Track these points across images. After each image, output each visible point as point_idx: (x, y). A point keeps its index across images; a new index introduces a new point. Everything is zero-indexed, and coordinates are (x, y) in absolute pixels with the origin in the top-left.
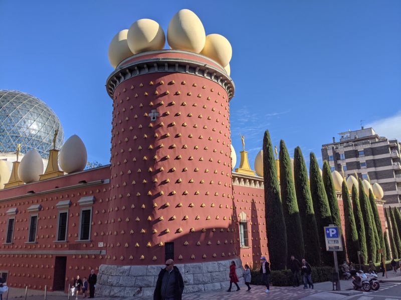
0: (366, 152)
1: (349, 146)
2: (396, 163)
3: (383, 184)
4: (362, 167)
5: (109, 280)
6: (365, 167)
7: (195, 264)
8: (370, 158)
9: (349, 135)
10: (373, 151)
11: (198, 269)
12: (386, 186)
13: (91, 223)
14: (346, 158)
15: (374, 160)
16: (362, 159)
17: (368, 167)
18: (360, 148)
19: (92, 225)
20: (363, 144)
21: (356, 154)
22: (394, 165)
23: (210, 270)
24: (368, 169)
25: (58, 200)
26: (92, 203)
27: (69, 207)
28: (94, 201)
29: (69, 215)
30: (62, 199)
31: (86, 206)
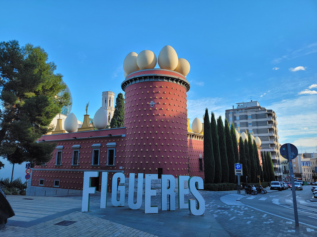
0: (253, 117)
1: (243, 112)
2: (270, 125)
3: (261, 136)
4: (249, 126)
6: (251, 126)
8: (255, 120)
9: (243, 104)
10: (257, 116)
12: (262, 139)
13: (115, 156)
14: (240, 119)
15: (257, 122)
16: (250, 121)
17: (253, 126)
18: (249, 114)
19: (115, 158)
20: (251, 111)
21: (246, 117)
22: (269, 125)
25: (92, 143)
26: (115, 146)
27: (100, 147)
28: (116, 145)
29: (100, 152)
30: (95, 143)
31: (111, 147)
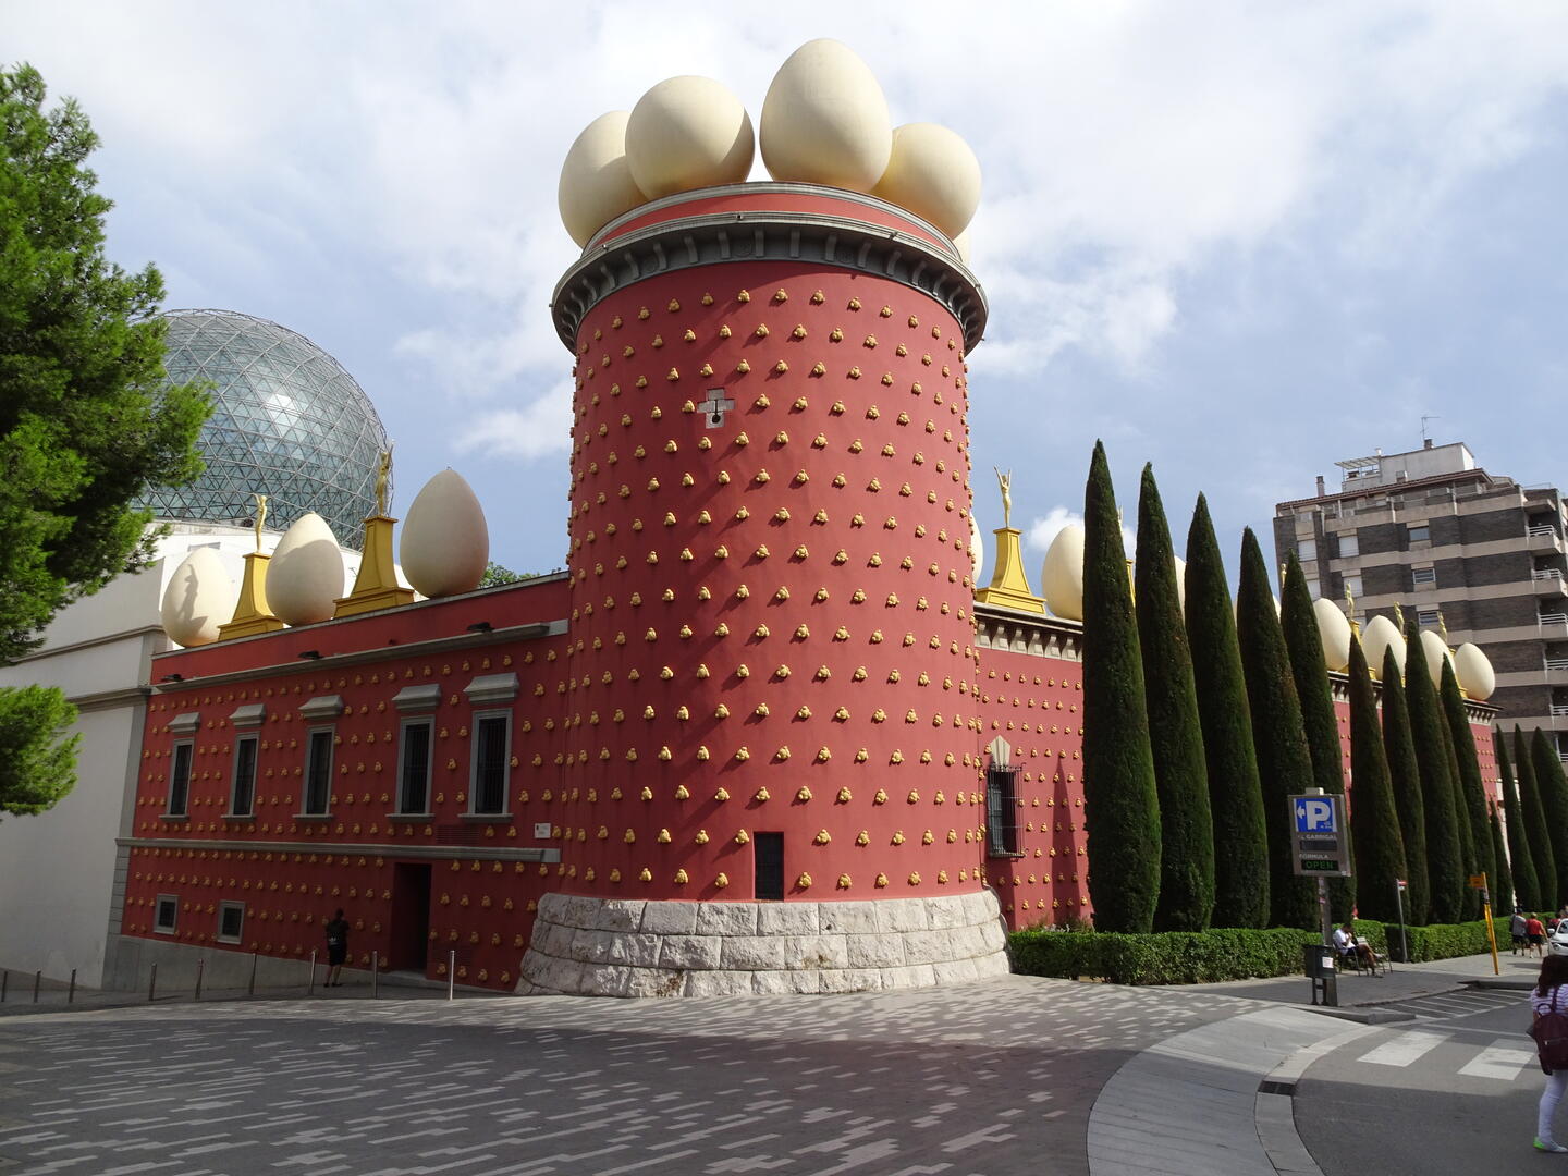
0: (1439, 532)
1: (1377, 509)
2: (1547, 574)
3: (1493, 645)
4: (1417, 586)
5: (576, 944)
6: (1432, 584)
7: (852, 904)
8: (1453, 551)
9: (1376, 466)
10: (1464, 530)
11: (861, 920)
13: (511, 761)
14: (1364, 549)
15: (1465, 562)
16: (1421, 557)
17: (1439, 586)
18: (1416, 515)
19: (513, 769)
20: (1428, 502)
21: (1399, 538)
23: (900, 925)
24: (1442, 592)
25: (400, 683)
26: (512, 695)
27: (437, 707)
28: (517, 691)
29: (437, 732)
30: (412, 682)
31: (492, 705)
